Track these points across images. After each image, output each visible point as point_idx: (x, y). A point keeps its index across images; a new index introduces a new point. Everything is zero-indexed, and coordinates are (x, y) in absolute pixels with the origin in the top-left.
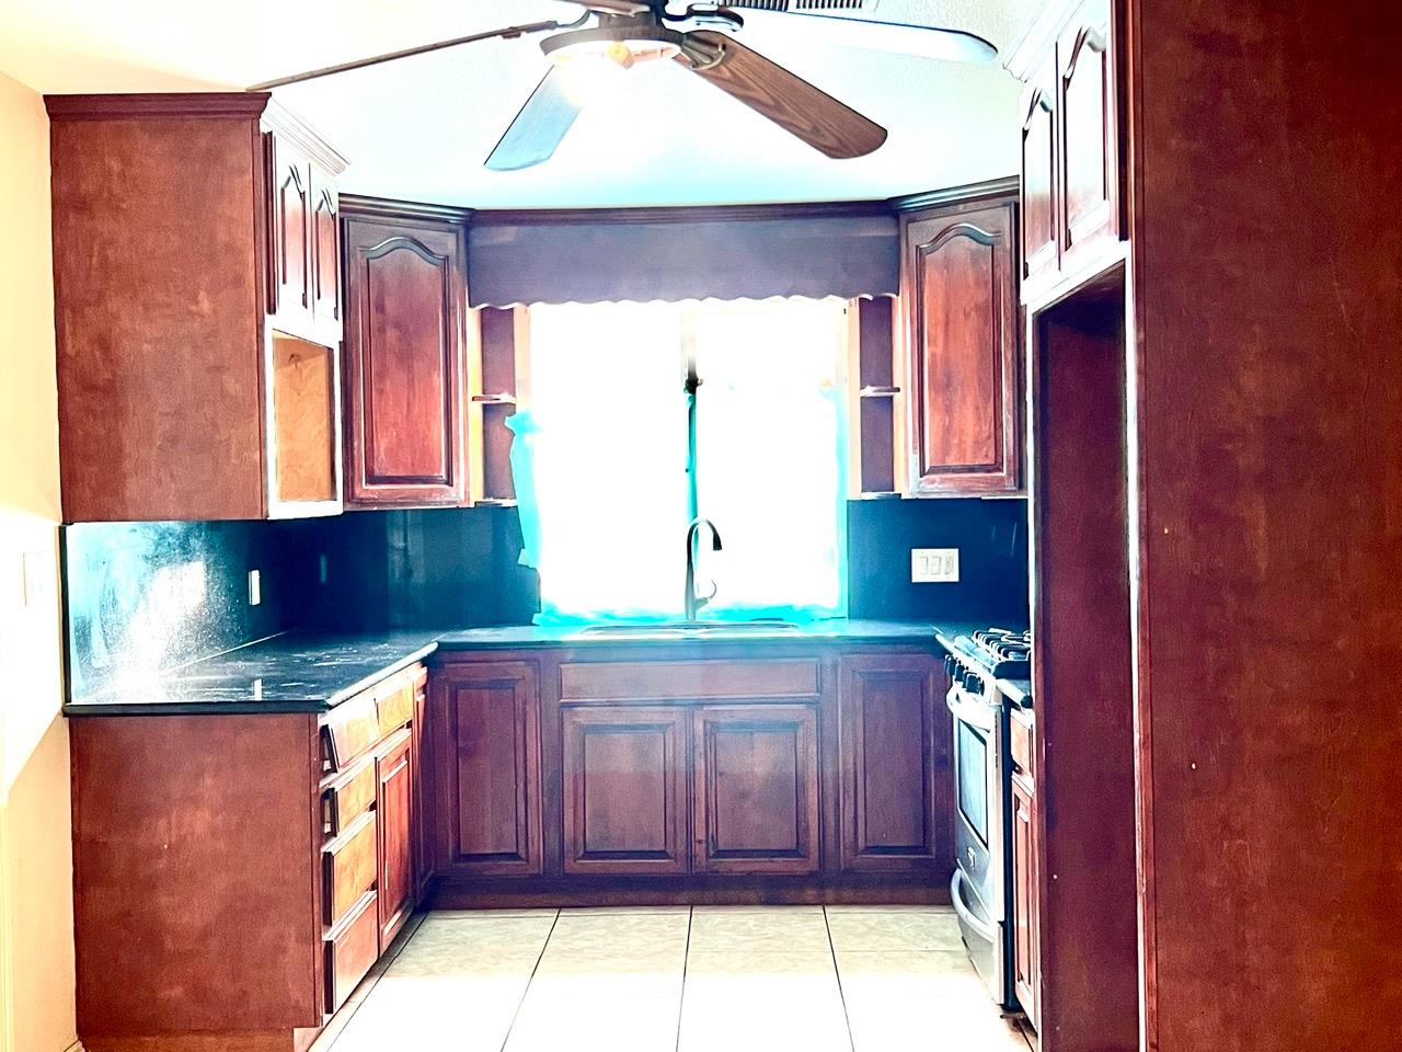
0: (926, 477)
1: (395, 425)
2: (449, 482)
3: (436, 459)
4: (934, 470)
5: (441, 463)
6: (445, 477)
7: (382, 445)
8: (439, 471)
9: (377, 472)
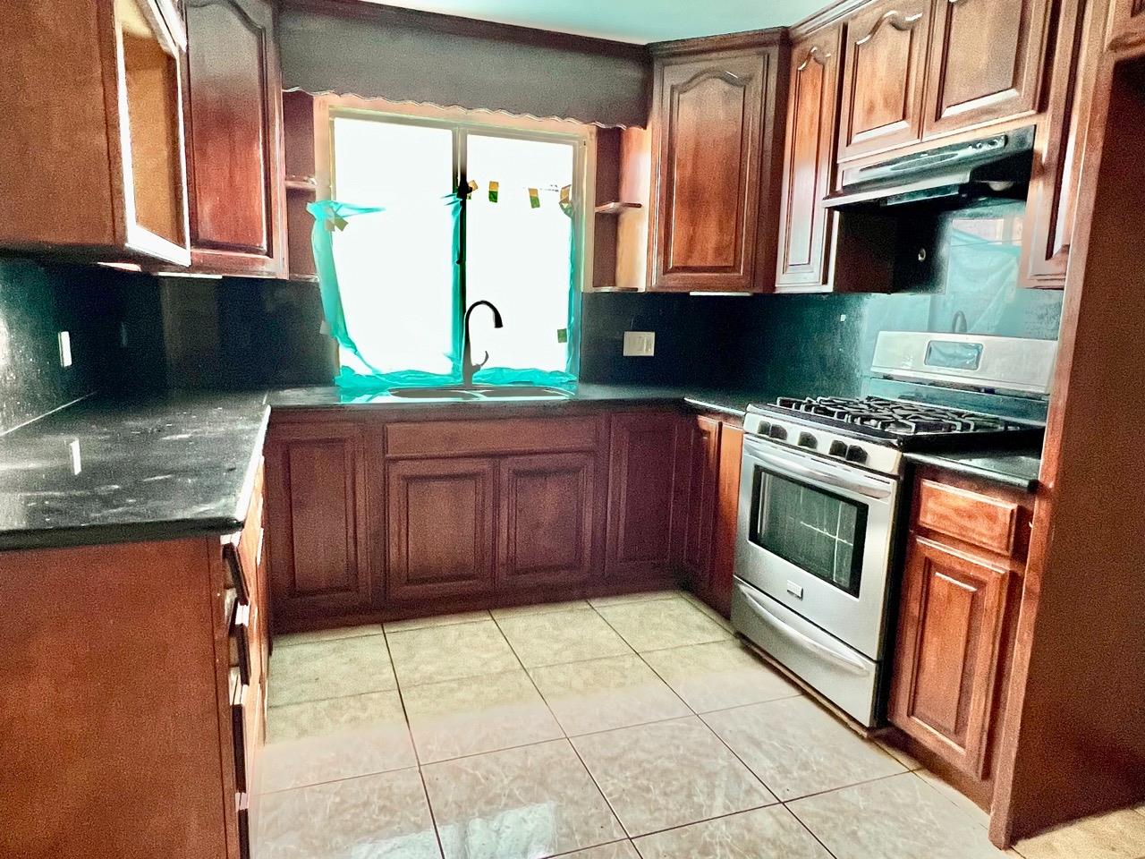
0: (668, 275)
1: (218, 190)
2: (270, 253)
3: (258, 231)
4: (676, 269)
5: (262, 236)
6: (265, 248)
7: (206, 209)
8: (260, 242)
9: (202, 236)
